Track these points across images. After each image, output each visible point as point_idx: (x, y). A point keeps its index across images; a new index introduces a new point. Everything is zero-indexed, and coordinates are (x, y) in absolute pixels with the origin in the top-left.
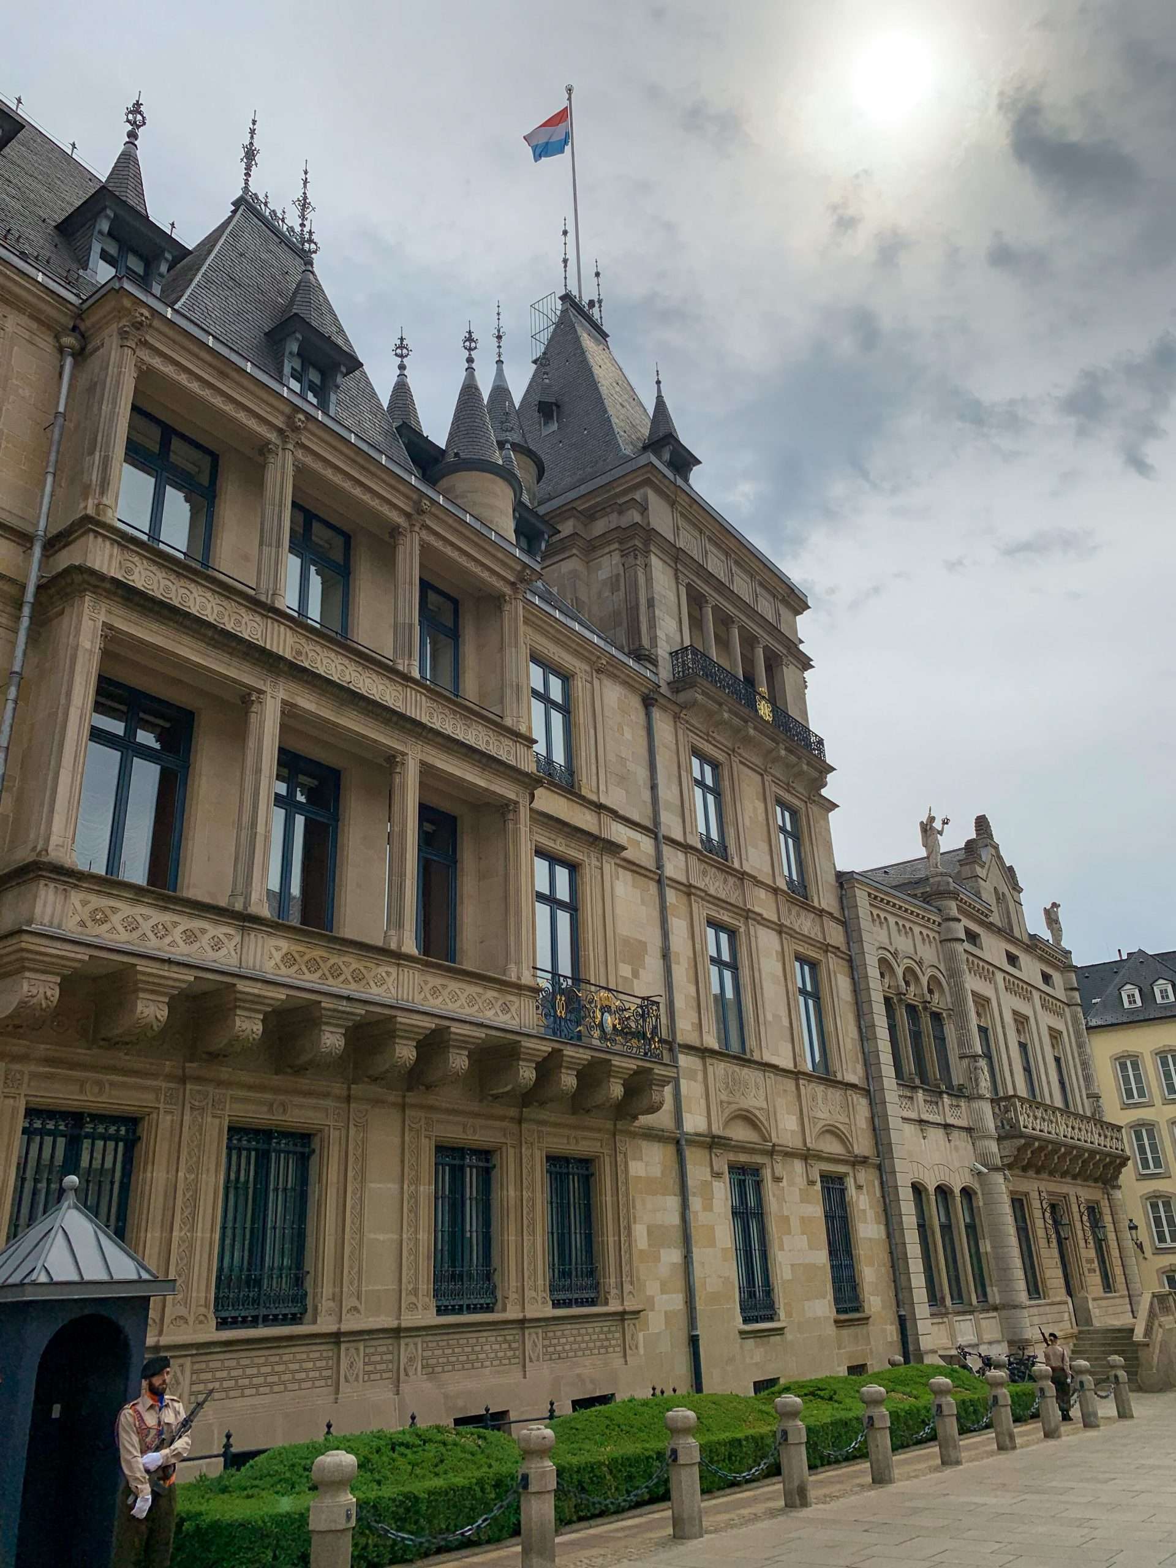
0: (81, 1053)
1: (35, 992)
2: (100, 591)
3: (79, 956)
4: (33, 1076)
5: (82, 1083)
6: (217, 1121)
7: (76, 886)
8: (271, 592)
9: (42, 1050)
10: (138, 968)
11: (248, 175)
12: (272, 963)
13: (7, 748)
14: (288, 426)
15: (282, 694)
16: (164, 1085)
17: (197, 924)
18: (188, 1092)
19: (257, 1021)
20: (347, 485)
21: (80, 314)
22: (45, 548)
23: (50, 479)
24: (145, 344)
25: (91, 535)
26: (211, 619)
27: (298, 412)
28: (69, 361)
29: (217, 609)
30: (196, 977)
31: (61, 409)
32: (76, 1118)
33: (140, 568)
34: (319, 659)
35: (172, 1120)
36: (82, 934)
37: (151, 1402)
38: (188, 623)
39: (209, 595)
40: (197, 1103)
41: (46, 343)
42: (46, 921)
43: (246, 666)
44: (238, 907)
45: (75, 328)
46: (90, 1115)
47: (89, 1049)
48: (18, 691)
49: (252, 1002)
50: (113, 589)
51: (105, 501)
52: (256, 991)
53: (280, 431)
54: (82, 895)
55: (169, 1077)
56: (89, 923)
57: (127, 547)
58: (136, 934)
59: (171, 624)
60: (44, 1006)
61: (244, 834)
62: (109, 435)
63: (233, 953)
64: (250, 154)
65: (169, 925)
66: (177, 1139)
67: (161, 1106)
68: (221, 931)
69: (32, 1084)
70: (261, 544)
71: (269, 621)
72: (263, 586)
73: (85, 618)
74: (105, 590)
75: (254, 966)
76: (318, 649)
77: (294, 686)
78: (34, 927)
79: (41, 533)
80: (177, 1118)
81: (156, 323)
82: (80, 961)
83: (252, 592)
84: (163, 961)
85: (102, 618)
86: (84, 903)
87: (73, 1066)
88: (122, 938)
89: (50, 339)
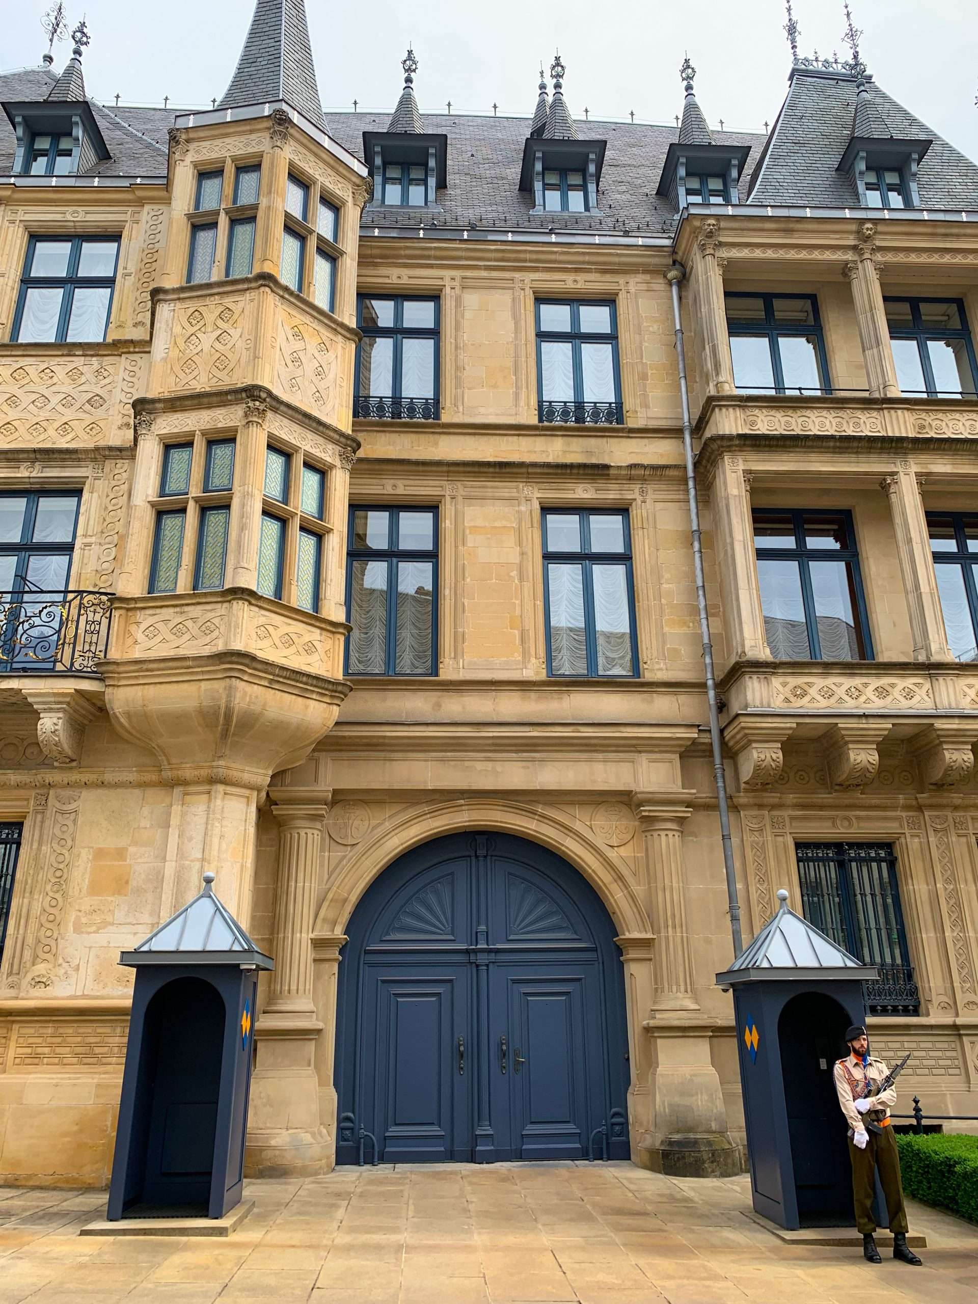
0: (823, 797)
1: (763, 757)
2: (734, 448)
3: (788, 725)
4: (792, 818)
5: (833, 819)
6: (964, 840)
7: (774, 673)
8: (881, 387)
9: (791, 798)
10: (840, 725)
11: (794, 47)
12: (968, 699)
13: (703, 586)
14: (860, 240)
15: (914, 468)
16: (904, 814)
17: (885, 681)
18: (927, 817)
19: (966, 752)
20: (935, 259)
21: (674, 249)
22: (692, 433)
23: (683, 382)
24: (721, 244)
25: (717, 410)
26: (831, 432)
27: (864, 224)
28: (675, 289)
29: (834, 422)
30: (893, 725)
31: (678, 327)
32: (838, 846)
33: (761, 417)
34: (944, 424)
35: (921, 842)
36: (788, 708)
37: (855, 1061)
38: (810, 443)
39: (824, 413)
40: (939, 827)
41: (659, 284)
42: (758, 703)
43: (874, 457)
44: (922, 658)
45: (674, 262)
46: (847, 844)
47: (829, 793)
48: (700, 544)
49: (955, 736)
50: (742, 442)
51: (721, 379)
52: (955, 726)
53: (854, 248)
54: (781, 679)
55: (907, 808)
56: (792, 699)
57: (746, 406)
58: (833, 700)
59: (798, 450)
60: (774, 766)
61: (911, 597)
62: (711, 329)
63: (926, 698)
64: (792, 30)
65: (860, 687)
66: (928, 857)
67: (907, 831)
68: (910, 682)
69: (793, 824)
70: (864, 351)
71: (886, 412)
72: (874, 385)
73: (728, 472)
74: (736, 446)
75: (950, 704)
76: (940, 416)
77: (924, 458)
78: (750, 710)
79: (687, 424)
80: (924, 840)
81: (723, 224)
82: (790, 728)
83: (866, 395)
84: (859, 716)
85: (741, 467)
86: (784, 685)
87: (821, 807)
88: (822, 705)
89: (661, 281)
